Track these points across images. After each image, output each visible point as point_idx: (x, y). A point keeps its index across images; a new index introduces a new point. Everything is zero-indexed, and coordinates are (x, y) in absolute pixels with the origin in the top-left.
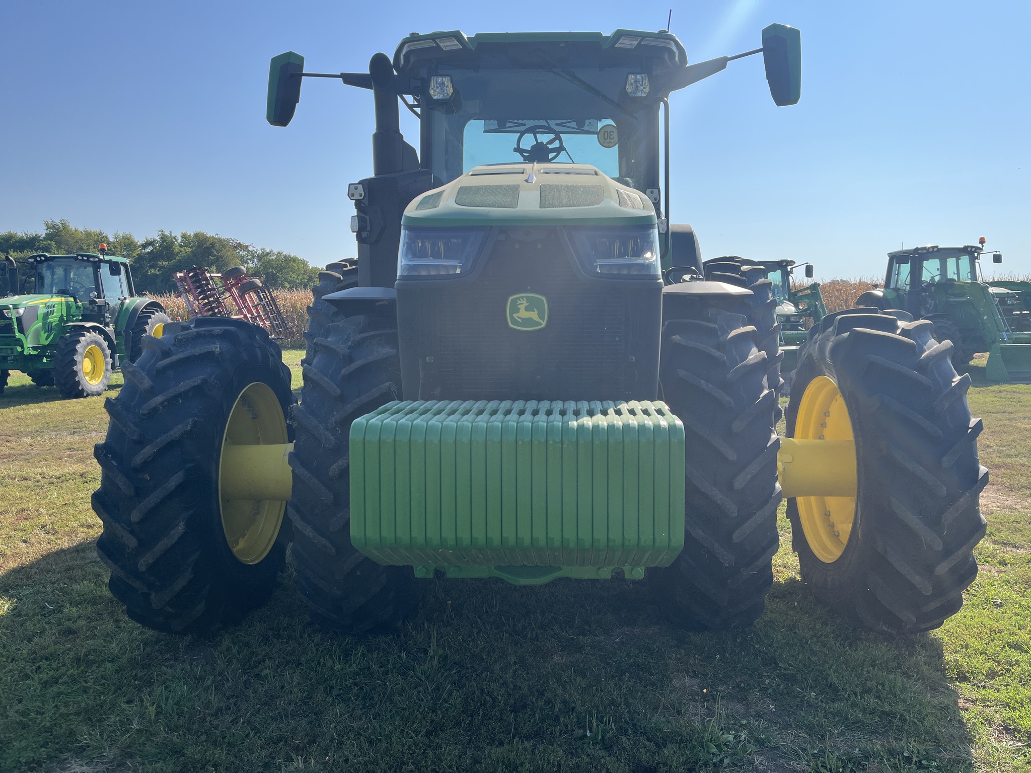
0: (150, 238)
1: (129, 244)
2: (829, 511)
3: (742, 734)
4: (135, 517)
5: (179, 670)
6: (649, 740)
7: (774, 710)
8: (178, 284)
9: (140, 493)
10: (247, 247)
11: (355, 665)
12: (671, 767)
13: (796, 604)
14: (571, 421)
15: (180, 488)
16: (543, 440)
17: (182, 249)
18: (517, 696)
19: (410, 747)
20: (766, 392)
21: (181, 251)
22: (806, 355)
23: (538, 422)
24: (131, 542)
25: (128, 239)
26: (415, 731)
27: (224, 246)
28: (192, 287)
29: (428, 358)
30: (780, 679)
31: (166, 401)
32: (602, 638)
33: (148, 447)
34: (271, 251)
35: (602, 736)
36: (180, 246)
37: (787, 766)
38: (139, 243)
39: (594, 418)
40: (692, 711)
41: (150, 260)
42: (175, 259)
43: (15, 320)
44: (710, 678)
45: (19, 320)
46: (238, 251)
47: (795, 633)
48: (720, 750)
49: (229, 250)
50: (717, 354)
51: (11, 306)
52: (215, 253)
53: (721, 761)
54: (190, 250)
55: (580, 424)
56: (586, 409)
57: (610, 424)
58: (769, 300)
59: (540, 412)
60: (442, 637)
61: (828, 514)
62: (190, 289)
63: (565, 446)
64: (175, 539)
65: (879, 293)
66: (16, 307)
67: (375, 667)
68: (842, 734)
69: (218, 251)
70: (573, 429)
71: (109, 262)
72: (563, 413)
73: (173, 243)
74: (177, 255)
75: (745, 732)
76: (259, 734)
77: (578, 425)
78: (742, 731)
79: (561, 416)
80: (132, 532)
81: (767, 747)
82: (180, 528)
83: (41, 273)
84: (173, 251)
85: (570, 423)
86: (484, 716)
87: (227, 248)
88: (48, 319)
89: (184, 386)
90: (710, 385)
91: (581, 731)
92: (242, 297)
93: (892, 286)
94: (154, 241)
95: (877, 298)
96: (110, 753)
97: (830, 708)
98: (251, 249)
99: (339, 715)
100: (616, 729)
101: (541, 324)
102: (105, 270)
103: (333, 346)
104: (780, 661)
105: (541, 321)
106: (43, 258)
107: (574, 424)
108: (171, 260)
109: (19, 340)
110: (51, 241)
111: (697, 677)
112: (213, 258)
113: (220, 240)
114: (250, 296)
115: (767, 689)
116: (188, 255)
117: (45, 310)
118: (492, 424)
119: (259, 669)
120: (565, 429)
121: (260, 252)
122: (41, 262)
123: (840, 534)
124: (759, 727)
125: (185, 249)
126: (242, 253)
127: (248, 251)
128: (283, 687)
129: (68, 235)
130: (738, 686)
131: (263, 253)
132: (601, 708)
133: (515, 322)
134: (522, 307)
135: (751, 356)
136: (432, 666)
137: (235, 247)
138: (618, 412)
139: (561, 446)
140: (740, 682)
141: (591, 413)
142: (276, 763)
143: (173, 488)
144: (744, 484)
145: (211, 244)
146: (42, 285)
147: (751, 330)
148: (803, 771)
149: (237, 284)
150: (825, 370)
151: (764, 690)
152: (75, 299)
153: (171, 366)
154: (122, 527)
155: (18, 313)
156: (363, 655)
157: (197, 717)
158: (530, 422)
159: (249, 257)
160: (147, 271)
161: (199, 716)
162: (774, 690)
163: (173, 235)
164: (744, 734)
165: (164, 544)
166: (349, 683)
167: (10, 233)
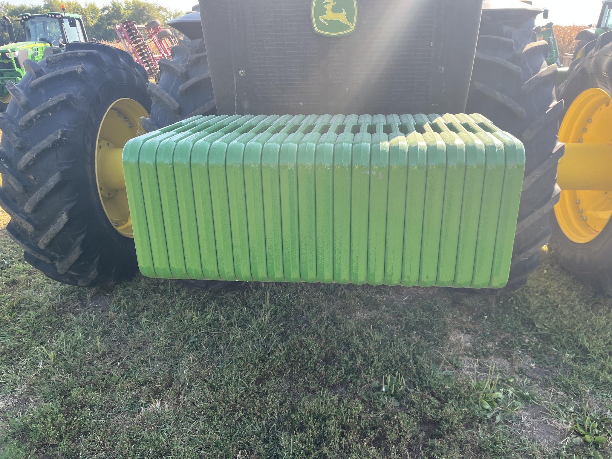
0: (106, 5)
1: (94, 9)
2: (579, 200)
3: (509, 391)
4: (27, 208)
5: (81, 317)
6: (433, 395)
7: (534, 367)
8: (118, 33)
9: (28, 190)
10: (166, 9)
11: (208, 316)
12: (452, 423)
13: (545, 271)
14: (382, 142)
15: (59, 187)
16: (347, 165)
17: (126, 12)
18: (328, 349)
19: (242, 395)
20: (555, 103)
21: (125, 13)
22: (579, 70)
23: (342, 142)
24: (30, 228)
25: (93, 6)
26: (248, 380)
27: (151, 9)
28: (126, 35)
29: (240, 72)
30: (537, 338)
31: (39, 114)
32: (394, 297)
33: (28, 153)
34: (181, 12)
35: (395, 391)
36: (125, 9)
37: (549, 424)
38: (99, 9)
39: (410, 136)
40: (466, 366)
41: (107, 20)
42: (122, 18)
43: (13, 60)
44: (480, 335)
45: (16, 59)
46: (160, 12)
47: (547, 297)
48: (493, 406)
49: (155, 12)
50: (513, 66)
51: (10, 51)
52: (146, 13)
53: (494, 417)
54: (131, 12)
55: (393, 145)
56: (398, 124)
57: (431, 145)
58: (534, 27)
59: (346, 129)
60: (275, 294)
61: (578, 202)
62: (126, 37)
63: (374, 173)
64: (62, 226)
65: (592, 31)
66: (13, 51)
67: (223, 320)
68: (593, 393)
69: (148, 12)
70: (384, 151)
71: (68, 18)
72: (372, 130)
73: (119, 7)
74: (123, 16)
75: (512, 388)
76: (128, 378)
77: (390, 147)
78: (509, 388)
79: (370, 134)
80: (28, 220)
81: (531, 403)
82: (63, 218)
83: (28, 27)
84: (120, 13)
85: (381, 143)
86: (302, 366)
87: (154, 10)
88: (35, 58)
89: (51, 102)
90: (505, 97)
91: (378, 382)
92: (160, 42)
93: (602, 26)
94: (108, 6)
95: (591, 34)
96: (21, 388)
97: (583, 370)
98: (168, 10)
99: (192, 361)
100: (406, 382)
101: (349, 28)
102: (66, 23)
103: (172, 65)
104: (537, 322)
105: (349, 24)
106: (27, 17)
107: (385, 145)
108: (120, 19)
109: (18, 73)
110: (47, 9)
111: (469, 334)
112: (145, 17)
113: (148, 5)
114: (165, 40)
115: (527, 347)
116: (130, 15)
117: (32, 53)
118: (287, 144)
119: (139, 318)
120: (375, 152)
121: (174, 12)
122: (26, 20)
123: (589, 219)
124: (523, 384)
125: (127, 12)
126: (164, 13)
127: (167, 12)
128: (154, 334)
129: (57, 5)
130: (503, 343)
131: (176, 13)
132: (394, 362)
133: (321, 25)
134: (329, 7)
135: (543, 68)
136: (265, 320)
137: (158, 9)
138: (436, 128)
139: (368, 173)
140: (503, 339)
141: (405, 130)
142: (140, 403)
143: (53, 186)
144: (528, 186)
145: (143, 7)
146: (30, 36)
147: (544, 44)
148: (564, 429)
149: (155, 33)
150: (598, 82)
151: (524, 348)
152: (51, 44)
153: (42, 84)
154: (21, 216)
155: (15, 54)
156: (215, 309)
157: (87, 359)
158: (332, 143)
159: (168, 16)
160: (106, 27)
161: (89, 359)
162: (533, 349)
163: (120, 2)
164: (512, 390)
165: (53, 230)
166: (203, 332)
167: (22, 5)
